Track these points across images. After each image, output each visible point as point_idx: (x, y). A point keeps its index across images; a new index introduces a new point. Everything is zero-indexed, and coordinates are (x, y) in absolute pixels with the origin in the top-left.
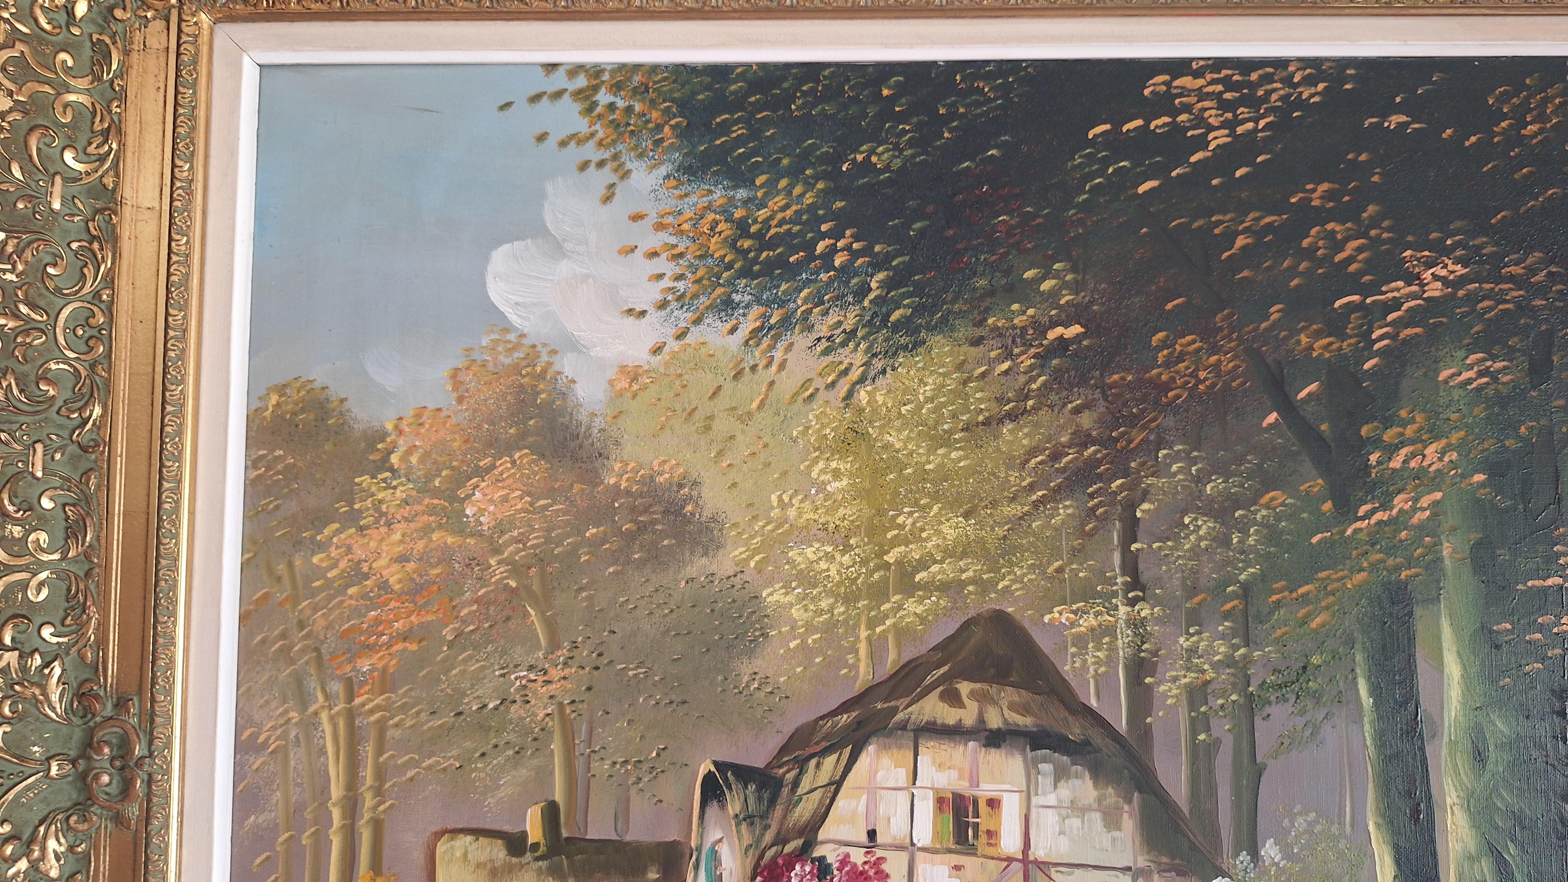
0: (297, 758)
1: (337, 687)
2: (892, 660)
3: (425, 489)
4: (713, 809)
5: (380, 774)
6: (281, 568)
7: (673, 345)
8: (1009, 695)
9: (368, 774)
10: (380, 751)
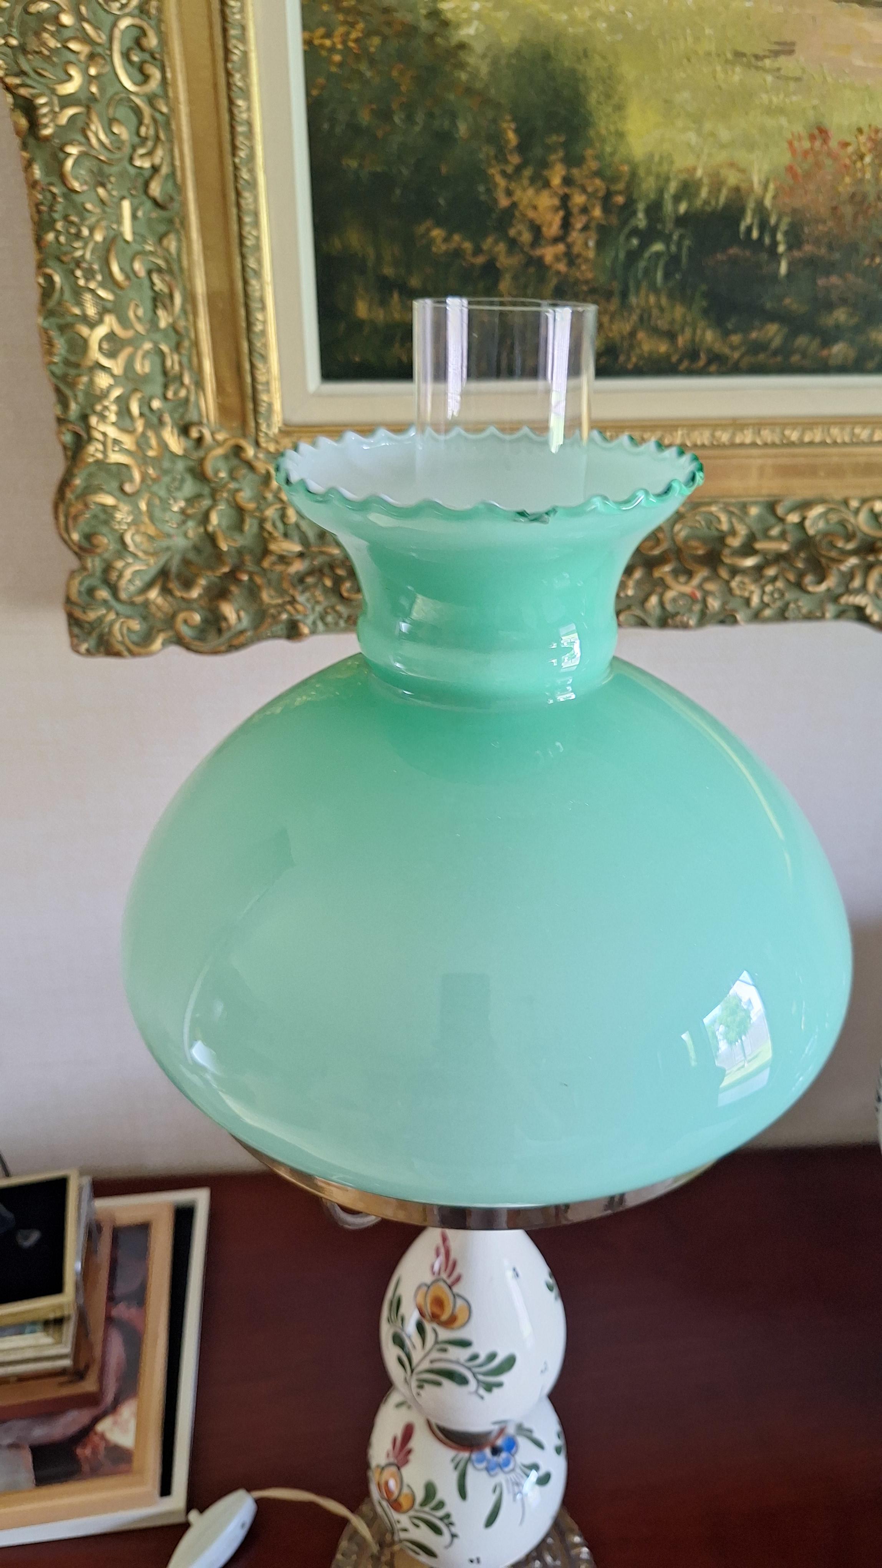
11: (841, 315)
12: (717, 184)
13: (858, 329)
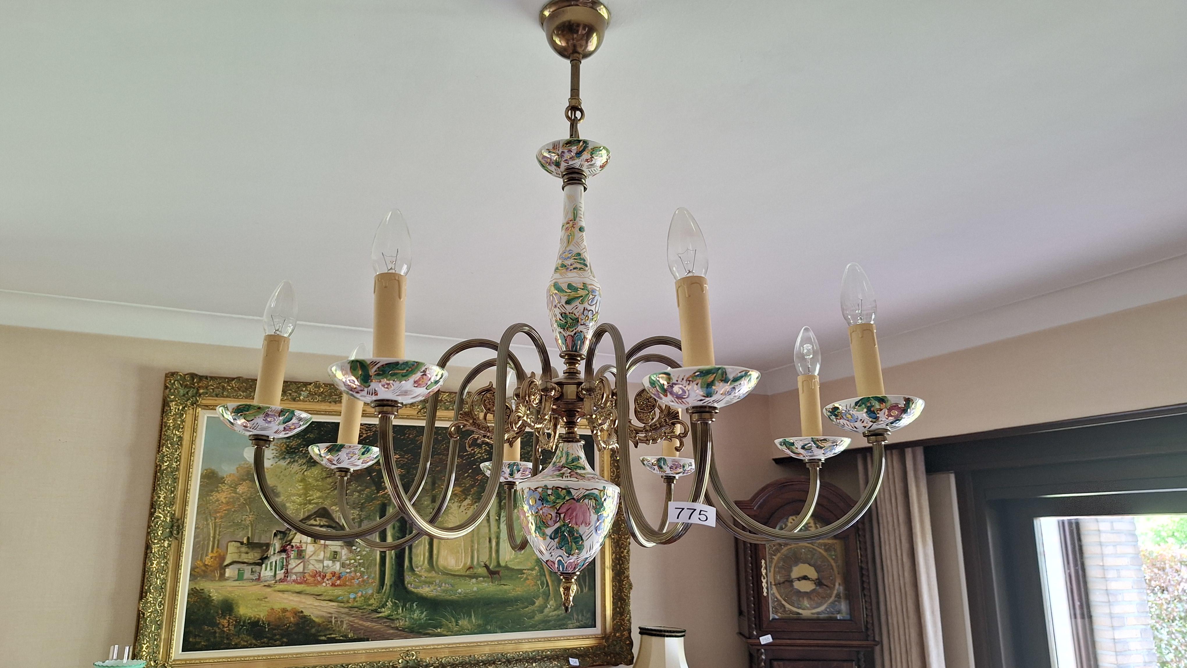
0: (205, 530)
1: (213, 518)
2: (306, 514)
3: (231, 487)
4: (275, 538)
5: (220, 532)
6: (205, 499)
7: (275, 464)
8: (325, 520)
9: (217, 532)
10: (220, 529)
11: (278, 637)
12: (255, 617)
13: (281, 639)
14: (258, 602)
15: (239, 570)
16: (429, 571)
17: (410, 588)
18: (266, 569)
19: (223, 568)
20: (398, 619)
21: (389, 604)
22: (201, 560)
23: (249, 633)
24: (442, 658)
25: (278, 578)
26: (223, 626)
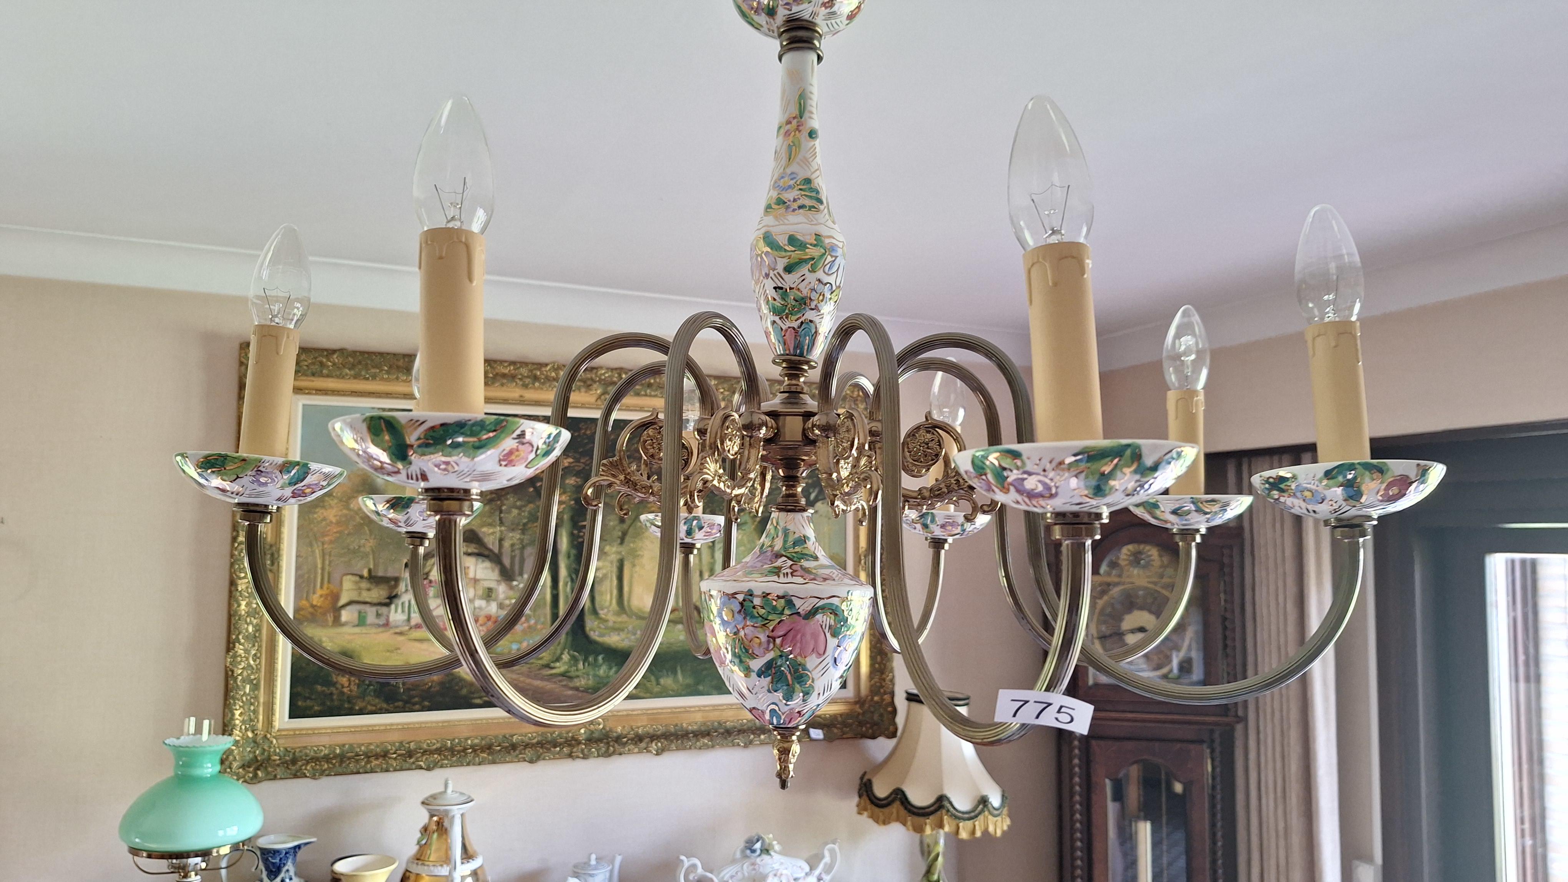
0: (310, 559)
1: (320, 544)
3: (341, 501)
4: (406, 569)
5: (330, 562)
6: (307, 518)
8: (474, 545)
9: (327, 562)
10: (330, 557)
11: (417, 699)
13: (422, 702)
14: (388, 654)
15: (360, 612)
16: (618, 614)
17: (594, 636)
18: (396, 611)
19: (337, 611)
20: (578, 677)
21: (566, 657)
22: (307, 599)
23: (378, 694)
24: (638, 728)
25: (413, 622)
26: (343, 687)
